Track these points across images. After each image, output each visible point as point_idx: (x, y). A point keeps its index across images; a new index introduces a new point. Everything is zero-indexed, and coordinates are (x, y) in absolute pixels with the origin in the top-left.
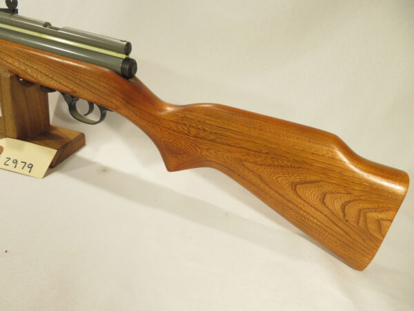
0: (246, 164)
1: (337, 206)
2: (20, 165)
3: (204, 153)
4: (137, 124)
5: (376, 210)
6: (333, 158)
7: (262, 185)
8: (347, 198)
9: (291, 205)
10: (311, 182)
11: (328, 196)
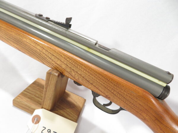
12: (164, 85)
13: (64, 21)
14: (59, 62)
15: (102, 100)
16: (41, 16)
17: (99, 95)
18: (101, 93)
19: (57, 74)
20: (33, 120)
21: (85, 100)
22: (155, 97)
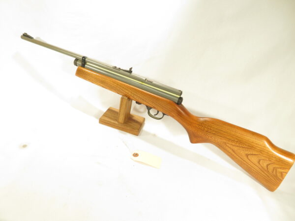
0: (227, 144)
1: (265, 165)
3: (210, 138)
4: (181, 124)
5: (281, 168)
6: (265, 147)
7: (233, 153)
8: (269, 162)
9: (244, 162)
10: (255, 155)
11: (261, 161)
12: (179, 97)
13: (128, 69)
14: (127, 92)
15: (153, 112)
16: (116, 67)
17: (151, 108)
18: (151, 106)
19: (126, 98)
21: (144, 119)
22: (176, 103)
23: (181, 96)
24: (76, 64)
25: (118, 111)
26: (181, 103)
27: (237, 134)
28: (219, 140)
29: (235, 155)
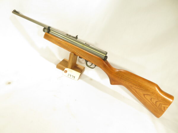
0: (132, 87)
1: (154, 102)
2: (72, 76)
3: (122, 82)
4: (105, 72)
5: (164, 104)
6: (155, 90)
7: (136, 93)
8: (157, 100)
9: (142, 99)
10: (149, 95)
11: (152, 99)
13: (75, 36)
14: (74, 50)
15: (89, 64)
16: (68, 34)
17: (88, 61)
19: (73, 54)
20: (64, 72)
21: (85, 68)
22: (103, 59)
23: (107, 55)
24: (44, 31)
25: (68, 61)
26: (106, 60)
27: (139, 82)
28: (127, 83)
29: (137, 94)
